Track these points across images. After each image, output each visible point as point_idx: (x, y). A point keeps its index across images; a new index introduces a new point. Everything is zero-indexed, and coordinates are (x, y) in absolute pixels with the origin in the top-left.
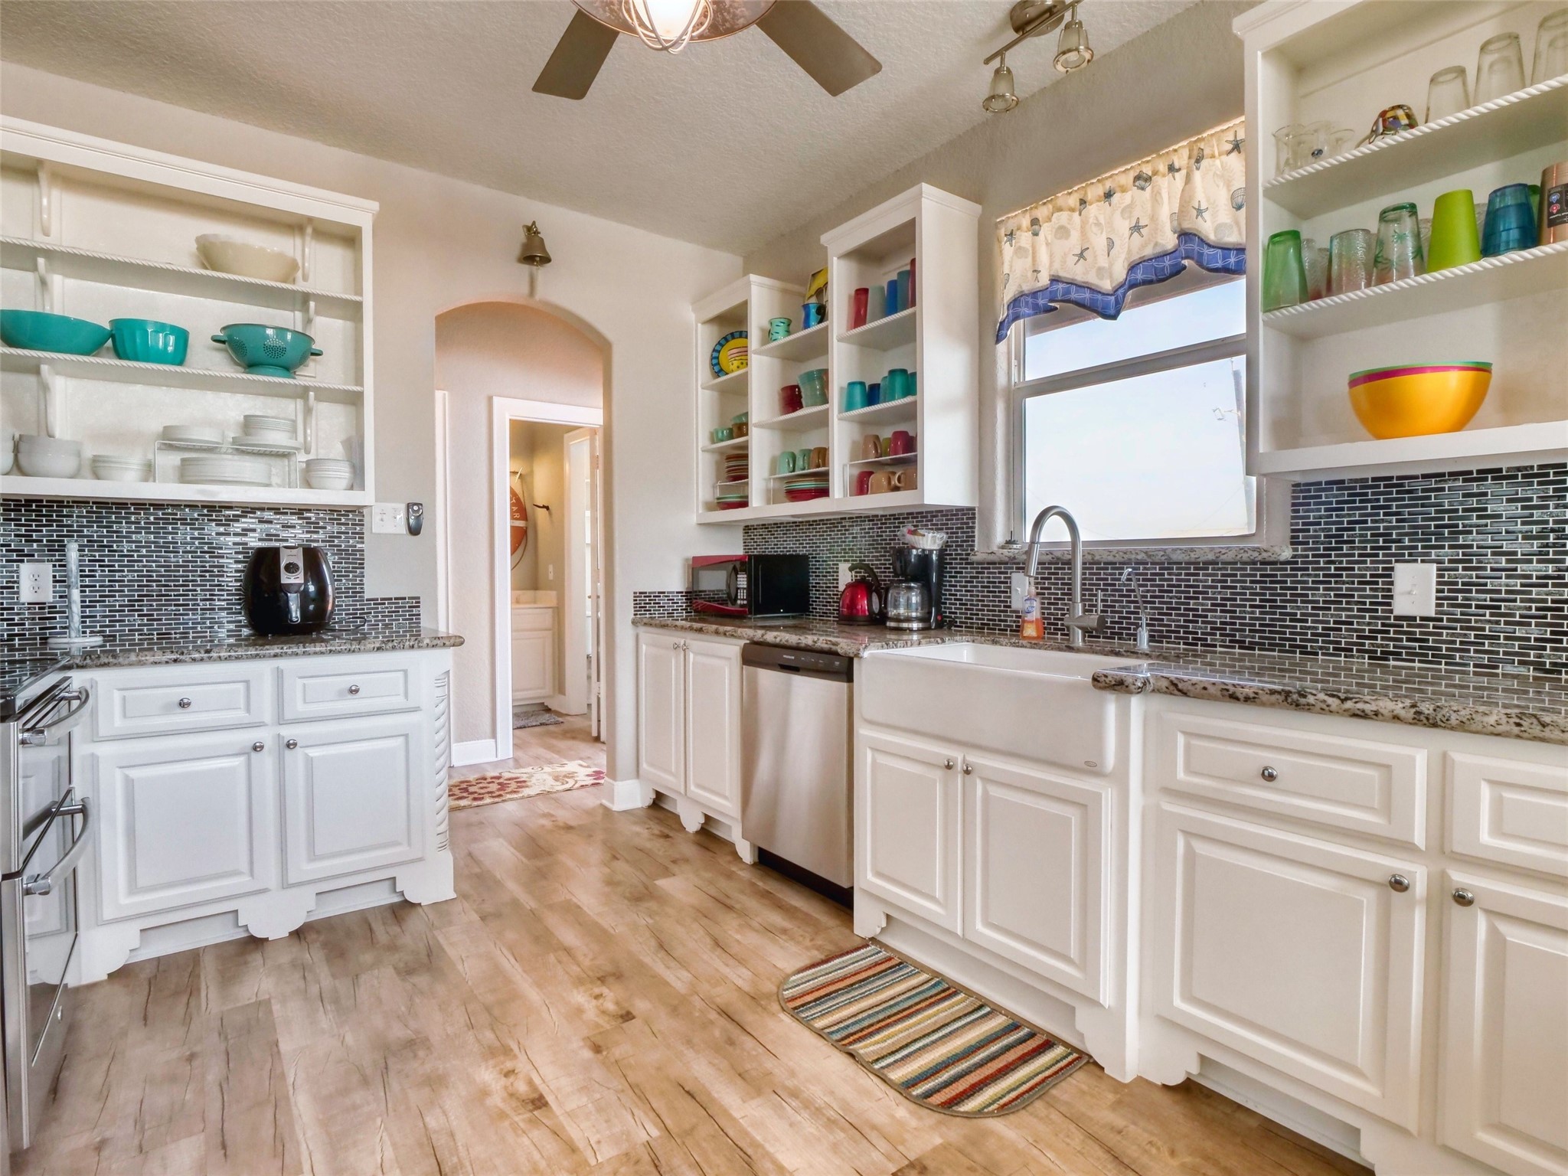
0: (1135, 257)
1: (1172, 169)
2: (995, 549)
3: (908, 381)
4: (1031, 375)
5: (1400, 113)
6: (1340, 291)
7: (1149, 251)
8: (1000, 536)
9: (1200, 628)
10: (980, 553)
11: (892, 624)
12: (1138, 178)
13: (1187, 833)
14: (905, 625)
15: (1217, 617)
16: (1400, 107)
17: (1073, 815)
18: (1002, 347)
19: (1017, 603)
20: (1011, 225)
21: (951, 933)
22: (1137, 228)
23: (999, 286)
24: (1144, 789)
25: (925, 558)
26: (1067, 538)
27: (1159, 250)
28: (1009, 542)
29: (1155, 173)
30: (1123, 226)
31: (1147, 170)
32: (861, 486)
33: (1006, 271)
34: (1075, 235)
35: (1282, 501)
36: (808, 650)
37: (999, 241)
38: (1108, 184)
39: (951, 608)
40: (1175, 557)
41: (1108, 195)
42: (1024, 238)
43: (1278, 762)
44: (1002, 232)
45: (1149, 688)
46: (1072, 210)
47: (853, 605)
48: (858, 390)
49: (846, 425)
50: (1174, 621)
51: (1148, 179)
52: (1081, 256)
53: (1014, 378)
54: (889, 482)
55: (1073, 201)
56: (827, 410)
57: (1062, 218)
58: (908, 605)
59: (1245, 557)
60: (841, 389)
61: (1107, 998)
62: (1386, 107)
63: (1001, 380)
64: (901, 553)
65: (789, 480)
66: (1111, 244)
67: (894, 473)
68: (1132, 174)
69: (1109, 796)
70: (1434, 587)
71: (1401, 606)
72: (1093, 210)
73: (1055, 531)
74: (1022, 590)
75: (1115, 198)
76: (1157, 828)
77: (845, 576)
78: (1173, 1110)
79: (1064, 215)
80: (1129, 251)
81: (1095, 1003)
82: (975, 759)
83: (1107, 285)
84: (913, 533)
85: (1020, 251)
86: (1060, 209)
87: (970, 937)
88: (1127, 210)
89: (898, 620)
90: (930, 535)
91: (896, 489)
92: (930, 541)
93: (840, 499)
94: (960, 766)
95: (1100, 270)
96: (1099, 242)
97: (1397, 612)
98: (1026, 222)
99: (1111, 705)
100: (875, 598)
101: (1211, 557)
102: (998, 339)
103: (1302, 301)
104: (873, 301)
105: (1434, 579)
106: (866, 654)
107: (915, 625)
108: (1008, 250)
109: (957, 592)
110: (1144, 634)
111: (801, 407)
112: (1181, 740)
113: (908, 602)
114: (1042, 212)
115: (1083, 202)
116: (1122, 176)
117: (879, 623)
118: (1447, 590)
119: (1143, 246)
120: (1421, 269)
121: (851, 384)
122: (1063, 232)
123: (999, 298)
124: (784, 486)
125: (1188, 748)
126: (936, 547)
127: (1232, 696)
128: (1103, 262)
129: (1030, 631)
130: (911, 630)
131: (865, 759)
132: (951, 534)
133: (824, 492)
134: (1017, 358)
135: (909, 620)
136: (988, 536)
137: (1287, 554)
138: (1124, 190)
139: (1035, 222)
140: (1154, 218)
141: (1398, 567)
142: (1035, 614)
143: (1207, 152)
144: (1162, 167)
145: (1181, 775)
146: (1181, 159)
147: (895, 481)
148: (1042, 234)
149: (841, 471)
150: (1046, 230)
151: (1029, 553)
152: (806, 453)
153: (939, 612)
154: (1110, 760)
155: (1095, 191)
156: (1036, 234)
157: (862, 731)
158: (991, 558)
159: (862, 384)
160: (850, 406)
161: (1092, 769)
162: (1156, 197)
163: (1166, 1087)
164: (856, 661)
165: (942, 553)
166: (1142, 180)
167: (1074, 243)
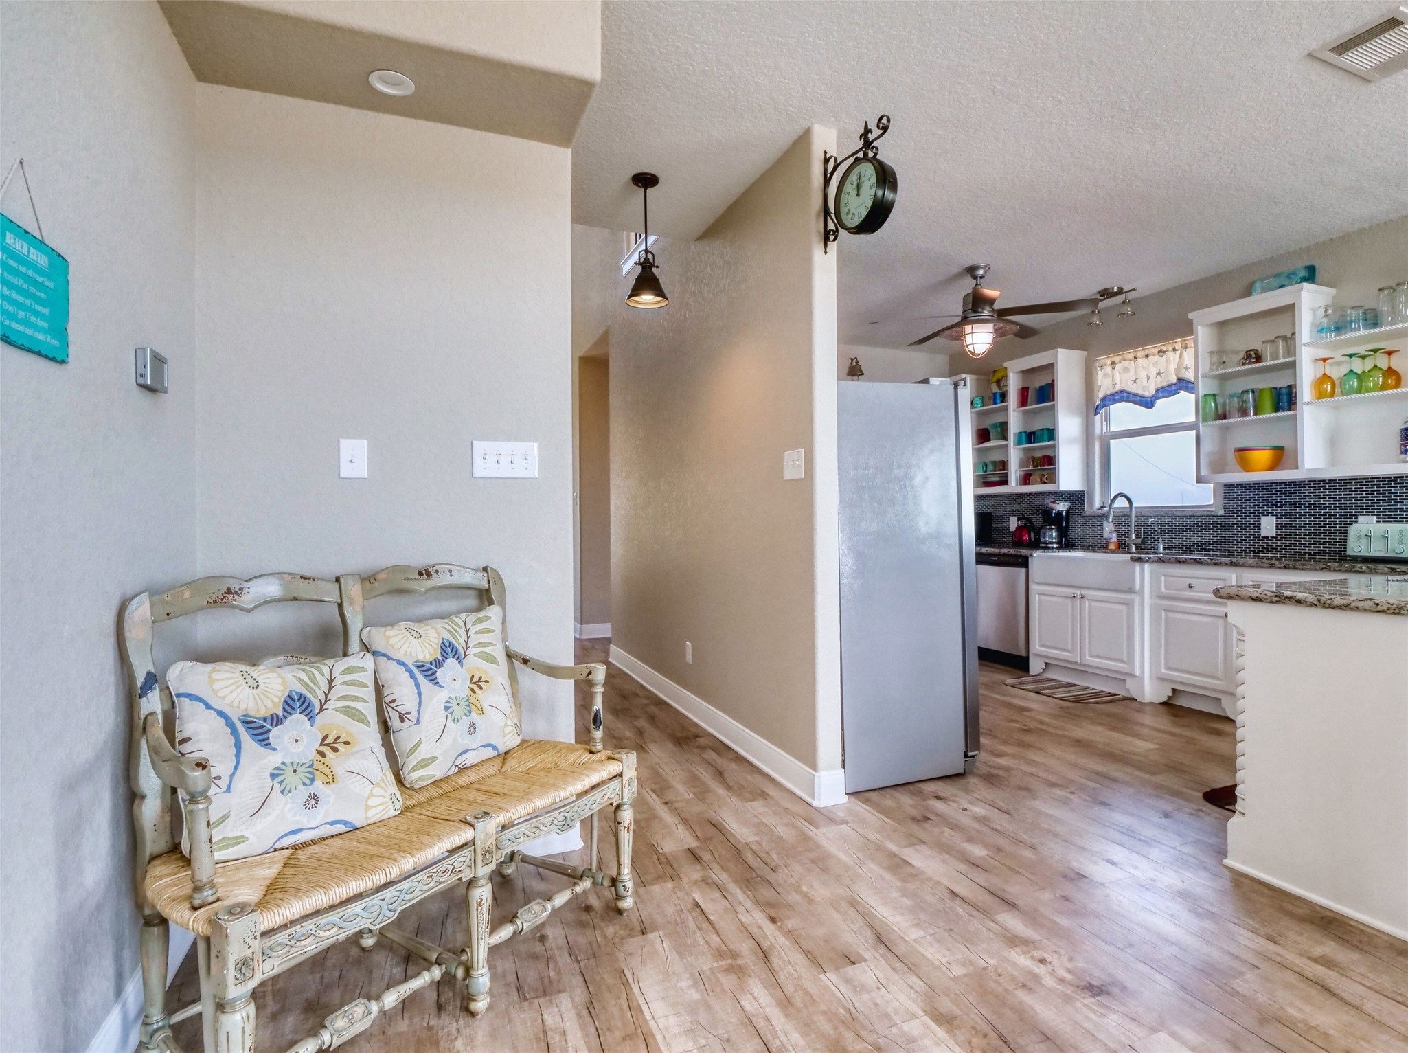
0: (1159, 386)
1: (1174, 350)
2: (1095, 510)
3: (1051, 434)
4: (1113, 429)
5: (1252, 353)
6: (1229, 418)
7: (1164, 384)
8: (1097, 504)
9: (1188, 544)
10: (1087, 511)
11: (1043, 545)
12: (1159, 352)
13: (1165, 610)
14: (1051, 545)
15: (1195, 539)
16: (1252, 350)
17: (1124, 608)
18: (1098, 417)
19: (1106, 535)
20: (1102, 362)
21: (1076, 663)
22: (1159, 374)
23: (1096, 389)
24: (1151, 597)
25: (1059, 514)
26: (1128, 505)
27: (1169, 383)
28: (1102, 507)
29: (1167, 351)
30: (1154, 371)
31: (1164, 348)
32: (1026, 479)
33: (1099, 384)
34: (1132, 371)
35: (1221, 491)
36: (1004, 555)
37: (1096, 369)
38: (1147, 352)
39: (1073, 538)
40: (1177, 514)
41: (1147, 356)
42: (1108, 369)
43: (1193, 582)
44: (1097, 364)
45: (1151, 560)
46: (1131, 360)
47: (1020, 537)
48: (1024, 435)
49: (1017, 451)
50: (1176, 541)
51: (1164, 352)
52: (1135, 381)
53: (1105, 430)
54: (1041, 479)
55: (1131, 356)
56: (1007, 445)
57: (1126, 363)
58: (1051, 536)
59: (1205, 513)
60: (1014, 434)
61: (1137, 673)
62: (1248, 349)
63: (1098, 431)
64: (1047, 512)
65: (984, 476)
66: (1148, 378)
67: (1044, 476)
68: (1157, 350)
69: (1137, 599)
70: (1275, 525)
71: (1264, 533)
72: (1141, 361)
73: (1121, 503)
74: (1109, 529)
75: (1150, 358)
76: (1155, 610)
77: (1014, 523)
78: (1163, 709)
79: (1127, 362)
80: (1156, 385)
81: (1133, 675)
82: (1085, 592)
83: (1147, 394)
84: (1054, 502)
85: (1106, 375)
86: (1125, 360)
87: (1084, 662)
88: (1155, 364)
89: (1045, 543)
90: (1062, 504)
91: (1045, 483)
92: (1062, 507)
93: (1014, 485)
94: (1079, 596)
95: (1144, 387)
96: (1143, 375)
97: (1262, 535)
98: (1109, 362)
99: (1137, 567)
100: (1032, 534)
101: (1191, 514)
102: (1096, 414)
103: (1216, 420)
104: (1031, 395)
105: (1275, 522)
106: (1035, 555)
107: (1055, 546)
108: (1100, 374)
109: (1076, 531)
110: (1161, 546)
111: (989, 440)
112: (1163, 578)
113: (1052, 535)
114: (1117, 359)
115: (1135, 358)
116: (1153, 349)
117: (1036, 545)
118: (1279, 527)
119: (1162, 382)
120: (1255, 414)
121: (1020, 433)
122: (1126, 370)
123: (1096, 394)
124: (982, 480)
125: (1165, 580)
126: (1065, 509)
127: (1179, 561)
128: (1145, 383)
129: (1112, 547)
130: (1053, 548)
131: (1035, 600)
132: (1072, 503)
133: (1005, 482)
134: (1106, 421)
135: (1052, 543)
136: (1091, 503)
137: (1221, 512)
138: (1154, 355)
139: (1113, 363)
140: (1167, 369)
141: (1262, 517)
142: (1114, 539)
143: (1188, 346)
144: (1170, 348)
145: (1163, 590)
146: (1178, 346)
147: (1044, 479)
148: (1117, 368)
149: (1014, 473)
150: (1118, 367)
151: (1109, 512)
152: (994, 463)
153: (1066, 540)
154: (1137, 587)
155: (1141, 354)
156: (1114, 368)
157: (1033, 587)
158: (1093, 514)
159: (1026, 432)
160: (1019, 443)
161: (1131, 591)
162: (1168, 361)
163: (1161, 703)
164: (1030, 559)
165: (1068, 512)
166: (1161, 352)
167: (1131, 375)
